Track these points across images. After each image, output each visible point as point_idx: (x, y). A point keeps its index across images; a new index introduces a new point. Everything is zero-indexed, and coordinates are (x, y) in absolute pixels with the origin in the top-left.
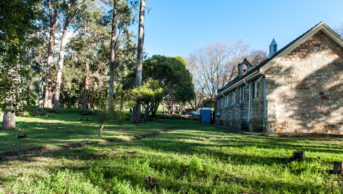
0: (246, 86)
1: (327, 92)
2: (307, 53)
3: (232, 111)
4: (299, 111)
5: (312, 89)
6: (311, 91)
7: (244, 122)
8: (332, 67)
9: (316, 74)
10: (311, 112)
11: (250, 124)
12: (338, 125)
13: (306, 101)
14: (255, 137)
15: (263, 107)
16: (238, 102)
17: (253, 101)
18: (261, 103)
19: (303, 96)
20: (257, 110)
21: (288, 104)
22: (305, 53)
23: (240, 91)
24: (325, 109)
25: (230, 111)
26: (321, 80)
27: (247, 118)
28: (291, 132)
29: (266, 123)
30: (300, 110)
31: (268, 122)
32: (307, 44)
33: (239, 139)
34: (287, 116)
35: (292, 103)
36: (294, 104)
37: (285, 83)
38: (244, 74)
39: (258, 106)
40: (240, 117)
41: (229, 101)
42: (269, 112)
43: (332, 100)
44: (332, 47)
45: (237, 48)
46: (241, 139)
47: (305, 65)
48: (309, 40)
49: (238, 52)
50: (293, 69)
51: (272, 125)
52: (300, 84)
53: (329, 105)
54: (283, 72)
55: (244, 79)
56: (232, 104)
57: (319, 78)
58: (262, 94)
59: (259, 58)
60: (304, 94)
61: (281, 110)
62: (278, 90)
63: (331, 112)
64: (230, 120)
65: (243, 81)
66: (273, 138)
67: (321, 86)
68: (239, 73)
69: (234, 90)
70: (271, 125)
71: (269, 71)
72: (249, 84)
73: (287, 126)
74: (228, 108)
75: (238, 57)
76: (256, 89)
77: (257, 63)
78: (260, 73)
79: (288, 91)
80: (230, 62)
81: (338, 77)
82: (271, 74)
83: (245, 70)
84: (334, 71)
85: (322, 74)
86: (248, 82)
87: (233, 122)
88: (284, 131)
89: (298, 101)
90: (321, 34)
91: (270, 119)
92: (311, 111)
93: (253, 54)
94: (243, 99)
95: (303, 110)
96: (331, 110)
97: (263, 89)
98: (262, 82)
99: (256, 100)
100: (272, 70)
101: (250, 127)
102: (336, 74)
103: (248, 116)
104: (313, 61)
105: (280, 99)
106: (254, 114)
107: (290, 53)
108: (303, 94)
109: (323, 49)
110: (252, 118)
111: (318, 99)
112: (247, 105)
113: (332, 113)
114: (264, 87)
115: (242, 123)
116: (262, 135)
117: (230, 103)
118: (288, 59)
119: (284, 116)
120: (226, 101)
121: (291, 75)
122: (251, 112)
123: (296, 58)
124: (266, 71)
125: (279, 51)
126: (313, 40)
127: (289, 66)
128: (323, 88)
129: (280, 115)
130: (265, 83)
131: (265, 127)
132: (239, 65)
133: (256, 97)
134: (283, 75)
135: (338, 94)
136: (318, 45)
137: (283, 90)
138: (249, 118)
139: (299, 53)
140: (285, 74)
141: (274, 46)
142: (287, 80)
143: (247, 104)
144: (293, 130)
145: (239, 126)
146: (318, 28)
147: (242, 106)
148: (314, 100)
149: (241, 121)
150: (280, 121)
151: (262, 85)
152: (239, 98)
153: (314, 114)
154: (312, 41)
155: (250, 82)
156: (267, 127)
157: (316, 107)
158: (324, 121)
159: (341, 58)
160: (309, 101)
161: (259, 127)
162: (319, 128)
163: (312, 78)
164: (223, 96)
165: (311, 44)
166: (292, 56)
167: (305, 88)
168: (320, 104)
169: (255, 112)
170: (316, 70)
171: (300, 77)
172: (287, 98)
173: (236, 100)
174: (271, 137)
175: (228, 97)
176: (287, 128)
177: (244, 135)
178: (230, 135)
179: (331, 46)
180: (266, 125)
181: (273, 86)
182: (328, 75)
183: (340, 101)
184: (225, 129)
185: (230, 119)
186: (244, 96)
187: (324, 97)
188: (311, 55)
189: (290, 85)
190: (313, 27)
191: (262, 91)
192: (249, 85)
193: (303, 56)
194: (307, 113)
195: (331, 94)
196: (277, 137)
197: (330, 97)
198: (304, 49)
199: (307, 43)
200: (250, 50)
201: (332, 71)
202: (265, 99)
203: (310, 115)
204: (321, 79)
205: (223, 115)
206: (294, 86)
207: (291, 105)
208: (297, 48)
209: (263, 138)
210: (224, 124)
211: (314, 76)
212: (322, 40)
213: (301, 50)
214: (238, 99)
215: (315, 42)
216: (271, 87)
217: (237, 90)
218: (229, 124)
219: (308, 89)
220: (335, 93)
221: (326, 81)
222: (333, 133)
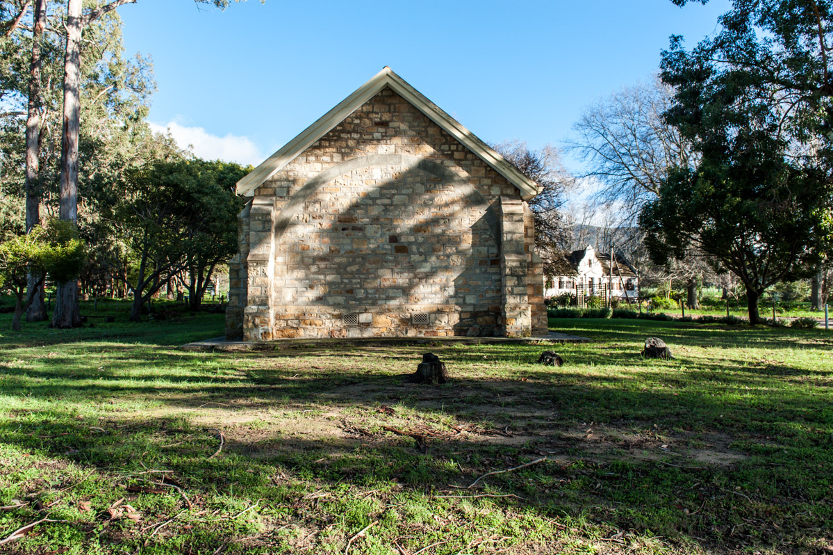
1: (407, 234)
2: (358, 143)
4: (339, 284)
5: (370, 230)
6: (368, 235)
8: (418, 176)
9: (381, 193)
10: (369, 286)
12: (433, 315)
13: (357, 260)
19: (349, 248)
20: (237, 286)
21: (314, 268)
22: (351, 143)
24: (402, 279)
26: (392, 207)
28: (319, 337)
29: (244, 317)
30: (342, 282)
31: (248, 314)
32: (357, 121)
34: (311, 299)
35: (324, 265)
36: (327, 268)
37: (306, 216)
39: (238, 275)
42: (252, 290)
43: (421, 254)
44: (418, 126)
47: (354, 172)
48: (362, 111)
50: (324, 181)
51: (257, 321)
52: (342, 218)
53: (412, 267)
54: (301, 190)
57: (387, 201)
60: (352, 242)
61: (296, 282)
62: (289, 234)
63: (417, 284)
67: (392, 220)
71: (267, 188)
73: (308, 322)
79: (313, 236)
81: (432, 199)
82: (271, 195)
84: (423, 184)
85: (394, 192)
88: (302, 335)
90: (390, 96)
91: (252, 308)
92: (369, 283)
95: (350, 282)
96: (417, 280)
97: (249, 234)
98: (248, 215)
99: (234, 259)
100: (273, 185)
102: (428, 191)
104: (373, 161)
105: (294, 256)
107: (317, 144)
108: (349, 241)
109: (398, 133)
111: (386, 254)
113: (421, 286)
118: (312, 158)
119: (303, 299)
123: (332, 157)
124: (259, 189)
126: (373, 112)
127: (316, 174)
128: (398, 226)
129: (293, 295)
134: (301, 199)
135: (434, 240)
136: (384, 124)
137: (300, 235)
139: (338, 144)
140: (305, 195)
142: (310, 209)
144: (326, 331)
148: (376, 255)
150: (293, 310)
151: (247, 225)
153: (376, 289)
154: (369, 113)
156: (245, 327)
157: (381, 272)
158: (399, 308)
159: (438, 153)
160: (363, 258)
162: (388, 322)
163: (370, 202)
165: (367, 122)
166: (322, 150)
167: (354, 229)
168: (390, 264)
169: (233, 291)
170: (379, 183)
171: (340, 200)
172: (309, 254)
176: (309, 326)
179: (416, 124)
182: (408, 195)
183: (438, 257)
187: (399, 247)
188: (368, 148)
189: (318, 221)
193: (347, 150)
194: (360, 289)
195: (416, 239)
197: (414, 248)
198: (349, 133)
199: (356, 118)
201: (418, 185)
203: (367, 294)
204: (391, 205)
206: (326, 224)
207: (320, 271)
208: (334, 131)
211: (376, 198)
212: (392, 110)
213: (343, 135)
215: (376, 117)
219: (361, 229)
220: (426, 239)
221: (403, 209)
222: (422, 336)
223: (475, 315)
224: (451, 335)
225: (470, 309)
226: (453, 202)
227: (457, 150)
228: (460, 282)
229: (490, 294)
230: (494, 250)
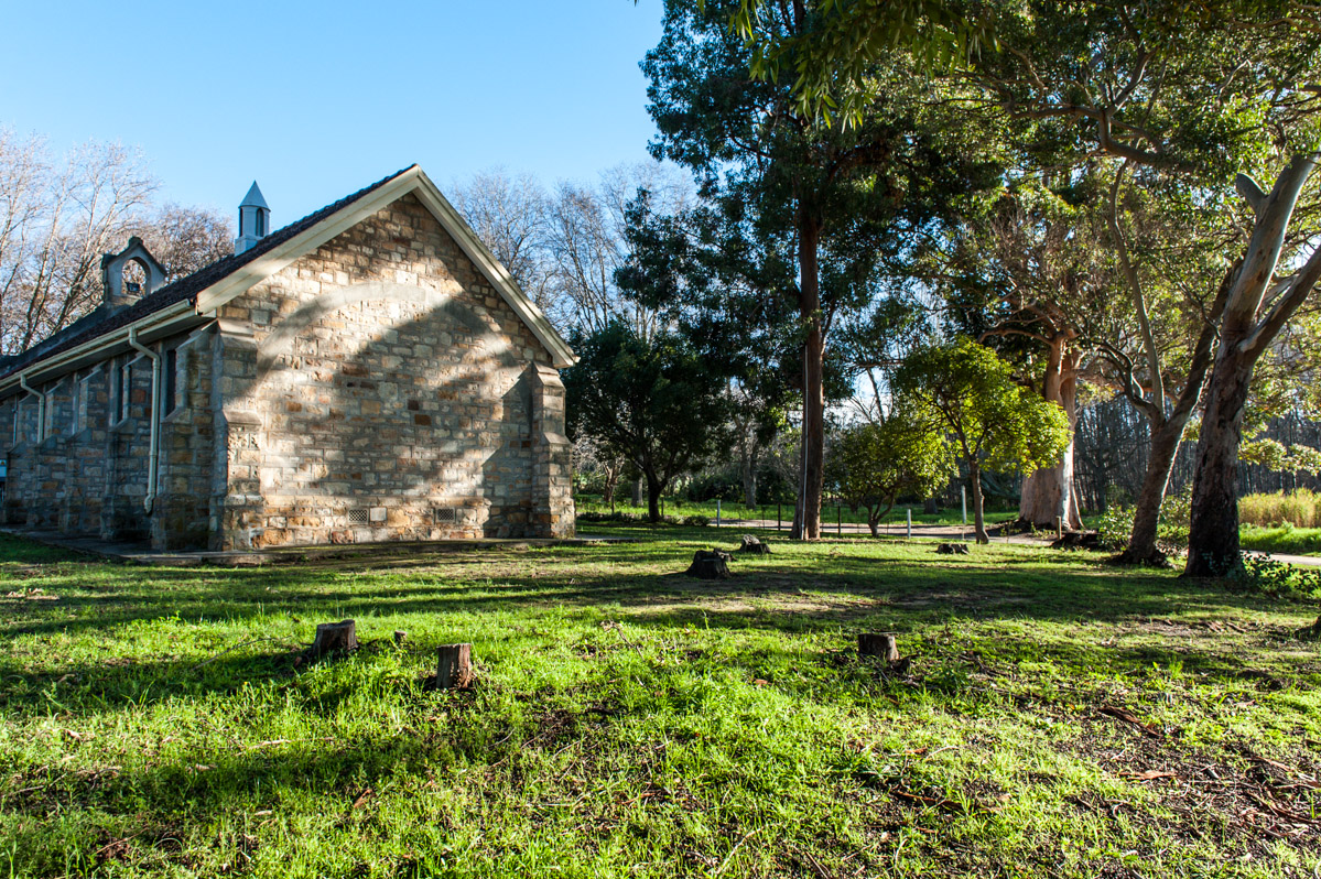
0: (139, 356)
1: (431, 400)
2: (370, 259)
3: (71, 461)
4: (342, 464)
5: (384, 389)
6: (382, 395)
7: (129, 507)
8: (445, 322)
9: (399, 338)
10: (382, 468)
11: (154, 519)
12: (460, 511)
13: (367, 431)
14: (176, 573)
15: (212, 449)
16: (102, 423)
17: (167, 424)
18: (200, 432)
19: (357, 412)
20: (185, 462)
21: (307, 440)
22: (363, 261)
23: (113, 375)
24: (423, 455)
25: (60, 460)
26: (413, 361)
27: (142, 493)
28: (315, 542)
29: (223, 513)
30: (346, 462)
31: (232, 508)
32: (370, 231)
33: (100, 590)
34: (302, 484)
35: (320, 434)
36: (325, 439)
37: (297, 359)
38: (132, 300)
39: (188, 444)
40: (107, 487)
41: (54, 417)
42: (235, 469)
43: (445, 428)
44: (446, 254)
45: (98, 182)
46: (112, 590)
47: (365, 303)
48: (377, 218)
49: (104, 201)
50: (323, 310)
51: (246, 517)
52: (348, 367)
53: (436, 443)
54: (290, 317)
55: (129, 329)
56: (69, 429)
57: (406, 351)
58: (208, 396)
59: (196, 241)
60: (360, 406)
61: (281, 460)
62: (270, 385)
64: (63, 501)
65: (127, 335)
66: (250, 570)
67: (412, 379)
68: (109, 295)
69: (83, 368)
70: (240, 521)
71: (237, 307)
72: (152, 349)
73: (300, 521)
74: (50, 445)
75: (103, 223)
76: (181, 373)
77: (186, 260)
78: (200, 314)
79: (307, 389)
80: (62, 236)
82: (243, 319)
83: (133, 287)
84: (450, 333)
85: (415, 339)
86: (150, 341)
87: (75, 510)
88: (289, 540)
89: (342, 429)
90: (413, 205)
91: (238, 497)
92: (381, 465)
93: (174, 223)
94: (125, 411)
95: (357, 461)
96: (441, 463)
97: (209, 378)
98: (206, 348)
99: (181, 418)
100: (247, 304)
101: (154, 529)
102: (455, 343)
103: (146, 485)
104: (390, 292)
105: (278, 419)
106: (174, 476)
107: (314, 253)
108: (357, 403)
109: (420, 255)
110: (163, 495)
111: (403, 425)
112: (144, 439)
113: (445, 471)
114: (217, 371)
115: (117, 515)
116: (206, 562)
117: (61, 424)
118: (306, 273)
119: (291, 485)
120: (40, 413)
121: (317, 331)
122: (161, 468)
123: (334, 275)
124: (225, 306)
125: (275, 234)
126: (390, 222)
127: (311, 297)
128: (420, 387)
129: (278, 478)
130: (217, 355)
131: (220, 530)
132: (108, 260)
133: (183, 409)
134: (290, 330)
135: (461, 411)
136: (401, 240)
137: (287, 387)
138: (149, 489)
139: (344, 258)
140: (296, 325)
141: (255, 209)
142: (303, 348)
143: (143, 435)
144: (324, 533)
145: (102, 525)
146: (405, 182)
147: (118, 443)
148: (392, 425)
149: (115, 508)
150: (277, 501)
151: (205, 362)
152: (105, 406)
153: (392, 473)
154: (386, 221)
155: (157, 341)
156: (225, 527)
157: (397, 449)
158: (421, 497)
159: (469, 295)
160: (374, 429)
161: (193, 530)
162: (407, 520)
163: (385, 349)
164: (24, 393)
165: (384, 233)
166: (321, 263)
167: (364, 385)
168: (408, 439)
169: (178, 470)
170: (397, 324)
171: (346, 341)
172: (301, 415)
173: (89, 415)
174: (241, 566)
175: (50, 398)
176: (300, 527)
177: (127, 569)
178: (56, 573)
179: (443, 251)
180: (220, 521)
181: (252, 369)
182: (432, 346)
183: (465, 433)
184: (35, 542)
185: (60, 495)
186: (130, 400)
187: (421, 417)
188: (383, 271)
189: (314, 368)
190: (390, 175)
191: (205, 383)
192: (151, 354)
193: (357, 271)
194: (370, 473)
195: (441, 407)
196: (263, 565)
197: (438, 419)
198: (358, 244)
199: (370, 225)
200: (160, 204)
201: (444, 334)
202: (217, 416)
203: (380, 480)
204: (412, 358)
205: (27, 476)
206: (327, 371)
207: (316, 444)
208: (339, 238)
209: (209, 575)
210: (32, 519)
211: (393, 346)
212: (415, 224)
213: (351, 247)
214: (102, 412)
215: (394, 230)
216: (241, 370)
217: (96, 370)
218: (54, 520)
219: (373, 387)
220: (452, 408)
221: (426, 363)
222: (447, 538)
223: (505, 511)
224: (480, 536)
225: (500, 503)
226: (483, 361)
227: (489, 295)
228: (489, 468)
229: (520, 485)
230: (526, 429)
